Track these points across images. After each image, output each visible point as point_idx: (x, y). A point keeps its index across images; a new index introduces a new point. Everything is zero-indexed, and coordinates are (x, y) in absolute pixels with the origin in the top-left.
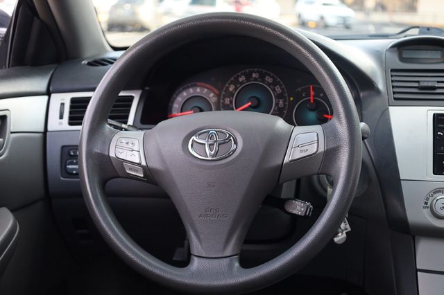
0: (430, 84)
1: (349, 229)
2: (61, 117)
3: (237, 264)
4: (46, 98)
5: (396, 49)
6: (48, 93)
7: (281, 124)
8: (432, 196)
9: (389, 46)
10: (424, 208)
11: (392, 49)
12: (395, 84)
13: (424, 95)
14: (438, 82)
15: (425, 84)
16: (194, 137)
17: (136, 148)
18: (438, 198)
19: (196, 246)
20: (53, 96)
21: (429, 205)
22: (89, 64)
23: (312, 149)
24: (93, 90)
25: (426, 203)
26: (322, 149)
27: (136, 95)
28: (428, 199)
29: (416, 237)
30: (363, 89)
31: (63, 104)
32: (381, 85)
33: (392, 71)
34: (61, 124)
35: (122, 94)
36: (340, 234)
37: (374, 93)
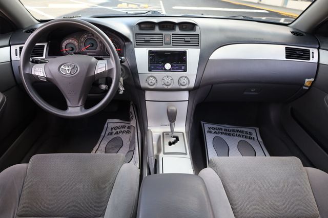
0: (148, 39)
1: (124, 89)
2: (16, 55)
3: (83, 108)
4: (9, 47)
6: (10, 45)
7: (93, 59)
9: (136, 23)
12: (137, 39)
13: (146, 43)
14: (151, 38)
16: (62, 67)
17: (41, 71)
18: (150, 79)
19: (69, 104)
20: (12, 46)
21: (147, 81)
22: (26, 32)
23: (103, 70)
24: (24, 44)
26: (107, 69)
27: (46, 45)
28: (147, 79)
29: (145, 91)
30: (126, 42)
31: (16, 50)
32: (132, 40)
33: (136, 34)
34: (17, 58)
35: (37, 44)
36: (120, 91)
37: (130, 43)
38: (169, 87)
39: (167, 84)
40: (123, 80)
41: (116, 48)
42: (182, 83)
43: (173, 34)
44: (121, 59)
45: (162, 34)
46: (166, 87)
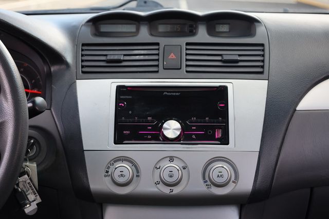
0: (116, 57)
5: (91, 23)
8: (113, 164)
9: (86, 20)
10: (105, 176)
11: (88, 24)
12: (85, 58)
13: (111, 68)
14: (125, 55)
15: (112, 58)
18: (117, 167)
21: (110, 173)
25: (107, 172)
28: (109, 168)
29: (103, 204)
30: (53, 64)
33: (83, 45)
36: (28, 206)
37: (63, 67)
38: (177, 190)
39: (170, 180)
40: (39, 174)
41: (26, 87)
42: (214, 176)
43: (187, 44)
44: (34, 102)
45: (158, 44)
46: (166, 190)
